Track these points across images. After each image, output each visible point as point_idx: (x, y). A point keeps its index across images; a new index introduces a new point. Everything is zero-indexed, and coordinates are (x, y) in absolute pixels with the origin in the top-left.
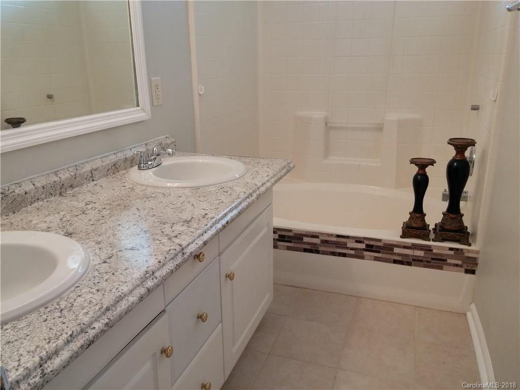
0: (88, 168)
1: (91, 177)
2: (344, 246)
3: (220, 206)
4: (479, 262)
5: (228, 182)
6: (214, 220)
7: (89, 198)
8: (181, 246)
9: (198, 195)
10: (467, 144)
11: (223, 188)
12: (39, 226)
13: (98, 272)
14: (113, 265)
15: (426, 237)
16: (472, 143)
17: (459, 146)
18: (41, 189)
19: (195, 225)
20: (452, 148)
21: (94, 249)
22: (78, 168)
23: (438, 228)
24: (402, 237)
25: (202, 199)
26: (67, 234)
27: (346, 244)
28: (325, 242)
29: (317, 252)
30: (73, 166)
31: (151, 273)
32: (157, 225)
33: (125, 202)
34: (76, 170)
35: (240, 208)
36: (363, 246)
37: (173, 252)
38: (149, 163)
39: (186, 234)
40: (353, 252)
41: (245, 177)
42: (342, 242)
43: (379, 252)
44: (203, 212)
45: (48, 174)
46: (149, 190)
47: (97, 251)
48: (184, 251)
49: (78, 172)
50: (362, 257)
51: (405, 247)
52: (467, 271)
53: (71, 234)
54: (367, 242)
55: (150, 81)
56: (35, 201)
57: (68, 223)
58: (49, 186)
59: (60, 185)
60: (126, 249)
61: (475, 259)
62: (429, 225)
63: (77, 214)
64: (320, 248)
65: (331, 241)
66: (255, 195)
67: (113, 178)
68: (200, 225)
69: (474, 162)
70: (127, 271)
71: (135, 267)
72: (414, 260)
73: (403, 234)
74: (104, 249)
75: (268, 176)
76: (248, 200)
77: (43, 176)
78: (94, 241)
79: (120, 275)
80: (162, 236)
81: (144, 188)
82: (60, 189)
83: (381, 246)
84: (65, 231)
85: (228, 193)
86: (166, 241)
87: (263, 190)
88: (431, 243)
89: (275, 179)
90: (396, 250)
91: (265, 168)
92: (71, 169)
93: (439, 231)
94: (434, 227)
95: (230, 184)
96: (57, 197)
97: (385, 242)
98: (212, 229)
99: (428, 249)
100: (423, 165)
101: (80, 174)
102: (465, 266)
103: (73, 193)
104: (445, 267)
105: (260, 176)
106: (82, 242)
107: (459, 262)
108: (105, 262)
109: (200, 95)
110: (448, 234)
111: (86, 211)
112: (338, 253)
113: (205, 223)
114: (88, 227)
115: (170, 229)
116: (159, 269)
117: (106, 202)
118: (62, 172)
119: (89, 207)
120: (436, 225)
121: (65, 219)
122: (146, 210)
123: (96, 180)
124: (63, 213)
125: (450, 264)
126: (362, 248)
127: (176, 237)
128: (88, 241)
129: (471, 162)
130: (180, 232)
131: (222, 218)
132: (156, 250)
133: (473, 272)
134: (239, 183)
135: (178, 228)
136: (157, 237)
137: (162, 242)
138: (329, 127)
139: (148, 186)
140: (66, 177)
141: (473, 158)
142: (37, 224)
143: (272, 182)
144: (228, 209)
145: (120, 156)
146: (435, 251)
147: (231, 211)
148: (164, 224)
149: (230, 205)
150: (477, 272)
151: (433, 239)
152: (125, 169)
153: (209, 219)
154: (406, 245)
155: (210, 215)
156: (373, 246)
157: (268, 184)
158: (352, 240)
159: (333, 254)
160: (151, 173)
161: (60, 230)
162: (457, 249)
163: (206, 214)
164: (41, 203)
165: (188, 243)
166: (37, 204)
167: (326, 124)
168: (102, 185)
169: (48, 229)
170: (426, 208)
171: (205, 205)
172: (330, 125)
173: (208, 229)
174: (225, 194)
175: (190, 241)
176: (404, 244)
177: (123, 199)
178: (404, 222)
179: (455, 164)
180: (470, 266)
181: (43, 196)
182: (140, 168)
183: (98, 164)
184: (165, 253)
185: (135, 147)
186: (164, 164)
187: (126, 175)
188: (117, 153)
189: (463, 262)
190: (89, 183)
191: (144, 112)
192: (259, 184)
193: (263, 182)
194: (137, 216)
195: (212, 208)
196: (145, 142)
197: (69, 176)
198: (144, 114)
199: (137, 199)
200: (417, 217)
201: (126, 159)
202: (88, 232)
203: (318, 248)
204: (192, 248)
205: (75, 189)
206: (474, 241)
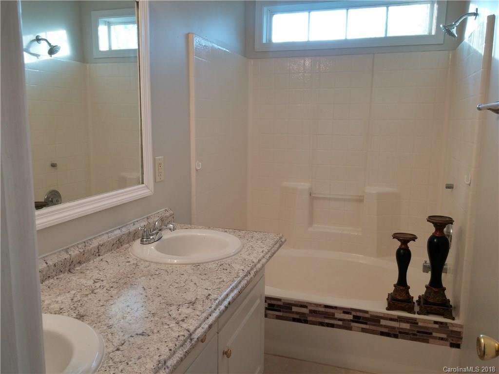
0: (95, 243)
1: (98, 252)
2: (332, 316)
3: (222, 286)
4: (464, 336)
5: (226, 258)
6: (217, 302)
7: (96, 275)
8: (189, 331)
9: (198, 272)
10: (446, 222)
11: (223, 265)
12: (52, 306)
13: (113, 360)
14: (126, 353)
15: (411, 310)
16: (450, 221)
17: (439, 224)
18: (53, 267)
19: (200, 307)
20: (432, 225)
21: (106, 334)
22: (87, 244)
23: (422, 300)
24: (388, 309)
25: (203, 277)
26: (78, 317)
27: (333, 314)
28: (313, 312)
29: (306, 322)
30: (81, 243)
31: (163, 362)
32: (164, 307)
33: (131, 280)
34: (85, 246)
35: (240, 287)
36: (350, 317)
37: (182, 338)
38: (151, 237)
39: (192, 318)
40: (340, 323)
41: (242, 253)
42: (330, 312)
43: (366, 324)
44: (206, 293)
45: (59, 252)
46: (153, 266)
47: (110, 336)
48: (192, 337)
49: (87, 248)
50: (350, 328)
51: (392, 319)
52: (453, 345)
53: (83, 316)
54: (354, 313)
55: (154, 160)
56: (46, 279)
57: (79, 304)
58: (60, 263)
59: (69, 263)
60: (137, 334)
61: (459, 333)
62: (413, 297)
63: (87, 293)
64: (308, 318)
65: (319, 311)
66: (252, 273)
67: (117, 252)
68: (204, 307)
69: (451, 236)
70: (140, 360)
71: (148, 355)
72: (400, 332)
73: (388, 306)
74: (116, 334)
75: (263, 252)
76: (246, 278)
77: (55, 253)
78: (105, 325)
79: (135, 365)
80: (170, 320)
81: (147, 264)
82: (69, 266)
83: (368, 318)
84: (77, 312)
85: (227, 271)
86: (174, 325)
87: (259, 267)
88: (416, 316)
89: (269, 254)
90: (383, 322)
91: (259, 242)
92: (80, 246)
93: (424, 304)
94: (418, 299)
95: (229, 260)
96: (66, 274)
97: (372, 314)
98: (216, 312)
99: (413, 322)
100: (405, 240)
101: (88, 250)
102: (449, 339)
103: (81, 270)
104: (431, 340)
105: (256, 251)
106: (94, 326)
107: (444, 336)
108: (118, 350)
109: (197, 170)
110: (432, 307)
111: (95, 289)
112: (326, 323)
113: (209, 305)
114: (99, 308)
115: (177, 312)
116: (170, 358)
117: (113, 280)
118: (72, 249)
119: (98, 285)
120: (420, 297)
121: (75, 299)
122: (152, 290)
123: (102, 255)
124: (73, 292)
125: (435, 338)
126: (349, 319)
127: (183, 320)
128: (100, 324)
129: (449, 236)
130: (186, 316)
131: (224, 299)
132: (165, 336)
133: (458, 346)
134: (237, 259)
135: (185, 310)
136: (166, 321)
137: (170, 326)
138: (313, 197)
139: (152, 262)
140: (75, 254)
141: (450, 232)
142: (50, 304)
143: (267, 258)
144: (229, 289)
145: (125, 230)
146: (420, 324)
147: (232, 291)
148: (171, 305)
149: (231, 285)
150: (462, 346)
151: (417, 312)
152: (128, 243)
153: (213, 300)
154: (392, 317)
155: (213, 297)
156: (361, 317)
157: (264, 260)
158: (339, 311)
159: (322, 324)
160: (153, 247)
161: (72, 312)
162: (441, 323)
163: (209, 295)
164: (51, 281)
165: (195, 327)
166: (48, 282)
167: (310, 195)
168: (107, 260)
169: (60, 312)
170: (409, 281)
171: (207, 284)
172: (314, 195)
173: (213, 312)
174: (225, 271)
175: (197, 325)
176: (389, 317)
177: (129, 276)
178: (389, 294)
179: (435, 240)
180: (455, 340)
181: (54, 274)
182: (142, 242)
183: (105, 239)
184: (175, 339)
185: (137, 221)
186: (164, 237)
187: (129, 249)
188: (122, 227)
189: (447, 336)
190: (95, 258)
191: (148, 188)
192: (256, 261)
193: (258, 259)
194: (143, 296)
195: (214, 287)
196: (146, 216)
197: (78, 252)
198: (148, 190)
199: (142, 276)
200: (401, 289)
201: (130, 233)
202: (99, 315)
203: (307, 318)
204: (199, 333)
205: (83, 265)
206: (458, 314)
